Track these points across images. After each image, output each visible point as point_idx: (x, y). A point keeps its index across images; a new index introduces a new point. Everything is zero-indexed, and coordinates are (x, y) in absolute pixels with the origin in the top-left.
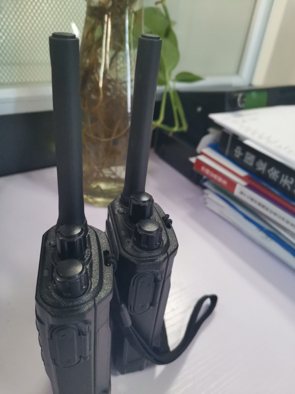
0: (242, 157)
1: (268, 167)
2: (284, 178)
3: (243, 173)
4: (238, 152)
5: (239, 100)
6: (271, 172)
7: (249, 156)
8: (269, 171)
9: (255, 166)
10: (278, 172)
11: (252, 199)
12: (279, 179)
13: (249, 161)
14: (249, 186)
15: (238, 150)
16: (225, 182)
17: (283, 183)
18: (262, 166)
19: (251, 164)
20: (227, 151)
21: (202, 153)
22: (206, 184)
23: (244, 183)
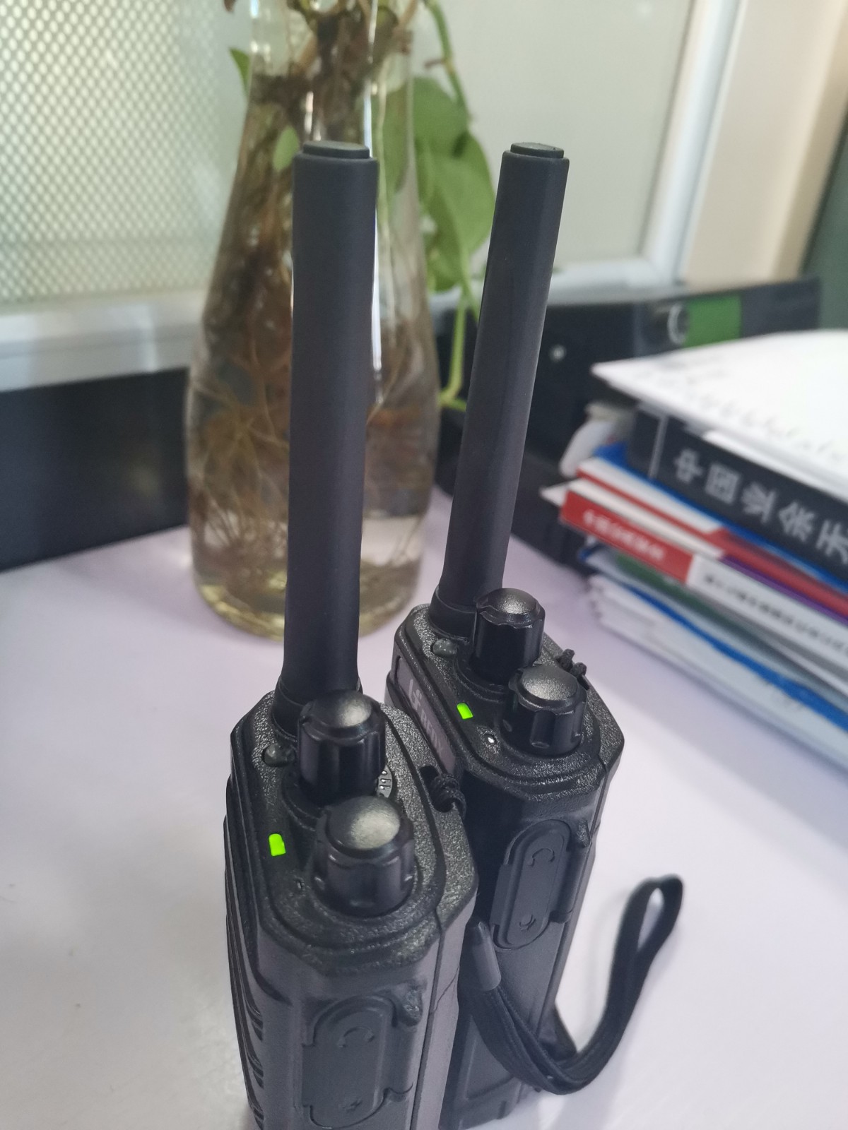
0: (700, 481)
1: (781, 504)
2: (830, 532)
3: (707, 525)
4: (687, 466)
5: (672, 324)
6: (789, 518)
7: (719, 475)
8: (783, 514)
9: (739, 503)
10: (810, 516)
11: (742, 596)
12: (815, 535)
13: (722, 490)
14: (731, 560)
15: (687, 460)
16: (657, 553)
17: (826, 545)
18: (760, 503)
19: (728, 498)
20: (654, 467)
21: (581, 475)
22: (595, 561)
23: (715, 553)
